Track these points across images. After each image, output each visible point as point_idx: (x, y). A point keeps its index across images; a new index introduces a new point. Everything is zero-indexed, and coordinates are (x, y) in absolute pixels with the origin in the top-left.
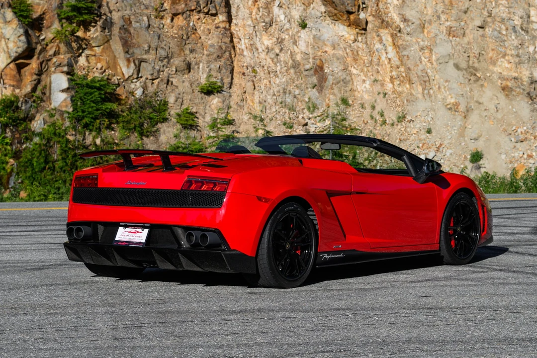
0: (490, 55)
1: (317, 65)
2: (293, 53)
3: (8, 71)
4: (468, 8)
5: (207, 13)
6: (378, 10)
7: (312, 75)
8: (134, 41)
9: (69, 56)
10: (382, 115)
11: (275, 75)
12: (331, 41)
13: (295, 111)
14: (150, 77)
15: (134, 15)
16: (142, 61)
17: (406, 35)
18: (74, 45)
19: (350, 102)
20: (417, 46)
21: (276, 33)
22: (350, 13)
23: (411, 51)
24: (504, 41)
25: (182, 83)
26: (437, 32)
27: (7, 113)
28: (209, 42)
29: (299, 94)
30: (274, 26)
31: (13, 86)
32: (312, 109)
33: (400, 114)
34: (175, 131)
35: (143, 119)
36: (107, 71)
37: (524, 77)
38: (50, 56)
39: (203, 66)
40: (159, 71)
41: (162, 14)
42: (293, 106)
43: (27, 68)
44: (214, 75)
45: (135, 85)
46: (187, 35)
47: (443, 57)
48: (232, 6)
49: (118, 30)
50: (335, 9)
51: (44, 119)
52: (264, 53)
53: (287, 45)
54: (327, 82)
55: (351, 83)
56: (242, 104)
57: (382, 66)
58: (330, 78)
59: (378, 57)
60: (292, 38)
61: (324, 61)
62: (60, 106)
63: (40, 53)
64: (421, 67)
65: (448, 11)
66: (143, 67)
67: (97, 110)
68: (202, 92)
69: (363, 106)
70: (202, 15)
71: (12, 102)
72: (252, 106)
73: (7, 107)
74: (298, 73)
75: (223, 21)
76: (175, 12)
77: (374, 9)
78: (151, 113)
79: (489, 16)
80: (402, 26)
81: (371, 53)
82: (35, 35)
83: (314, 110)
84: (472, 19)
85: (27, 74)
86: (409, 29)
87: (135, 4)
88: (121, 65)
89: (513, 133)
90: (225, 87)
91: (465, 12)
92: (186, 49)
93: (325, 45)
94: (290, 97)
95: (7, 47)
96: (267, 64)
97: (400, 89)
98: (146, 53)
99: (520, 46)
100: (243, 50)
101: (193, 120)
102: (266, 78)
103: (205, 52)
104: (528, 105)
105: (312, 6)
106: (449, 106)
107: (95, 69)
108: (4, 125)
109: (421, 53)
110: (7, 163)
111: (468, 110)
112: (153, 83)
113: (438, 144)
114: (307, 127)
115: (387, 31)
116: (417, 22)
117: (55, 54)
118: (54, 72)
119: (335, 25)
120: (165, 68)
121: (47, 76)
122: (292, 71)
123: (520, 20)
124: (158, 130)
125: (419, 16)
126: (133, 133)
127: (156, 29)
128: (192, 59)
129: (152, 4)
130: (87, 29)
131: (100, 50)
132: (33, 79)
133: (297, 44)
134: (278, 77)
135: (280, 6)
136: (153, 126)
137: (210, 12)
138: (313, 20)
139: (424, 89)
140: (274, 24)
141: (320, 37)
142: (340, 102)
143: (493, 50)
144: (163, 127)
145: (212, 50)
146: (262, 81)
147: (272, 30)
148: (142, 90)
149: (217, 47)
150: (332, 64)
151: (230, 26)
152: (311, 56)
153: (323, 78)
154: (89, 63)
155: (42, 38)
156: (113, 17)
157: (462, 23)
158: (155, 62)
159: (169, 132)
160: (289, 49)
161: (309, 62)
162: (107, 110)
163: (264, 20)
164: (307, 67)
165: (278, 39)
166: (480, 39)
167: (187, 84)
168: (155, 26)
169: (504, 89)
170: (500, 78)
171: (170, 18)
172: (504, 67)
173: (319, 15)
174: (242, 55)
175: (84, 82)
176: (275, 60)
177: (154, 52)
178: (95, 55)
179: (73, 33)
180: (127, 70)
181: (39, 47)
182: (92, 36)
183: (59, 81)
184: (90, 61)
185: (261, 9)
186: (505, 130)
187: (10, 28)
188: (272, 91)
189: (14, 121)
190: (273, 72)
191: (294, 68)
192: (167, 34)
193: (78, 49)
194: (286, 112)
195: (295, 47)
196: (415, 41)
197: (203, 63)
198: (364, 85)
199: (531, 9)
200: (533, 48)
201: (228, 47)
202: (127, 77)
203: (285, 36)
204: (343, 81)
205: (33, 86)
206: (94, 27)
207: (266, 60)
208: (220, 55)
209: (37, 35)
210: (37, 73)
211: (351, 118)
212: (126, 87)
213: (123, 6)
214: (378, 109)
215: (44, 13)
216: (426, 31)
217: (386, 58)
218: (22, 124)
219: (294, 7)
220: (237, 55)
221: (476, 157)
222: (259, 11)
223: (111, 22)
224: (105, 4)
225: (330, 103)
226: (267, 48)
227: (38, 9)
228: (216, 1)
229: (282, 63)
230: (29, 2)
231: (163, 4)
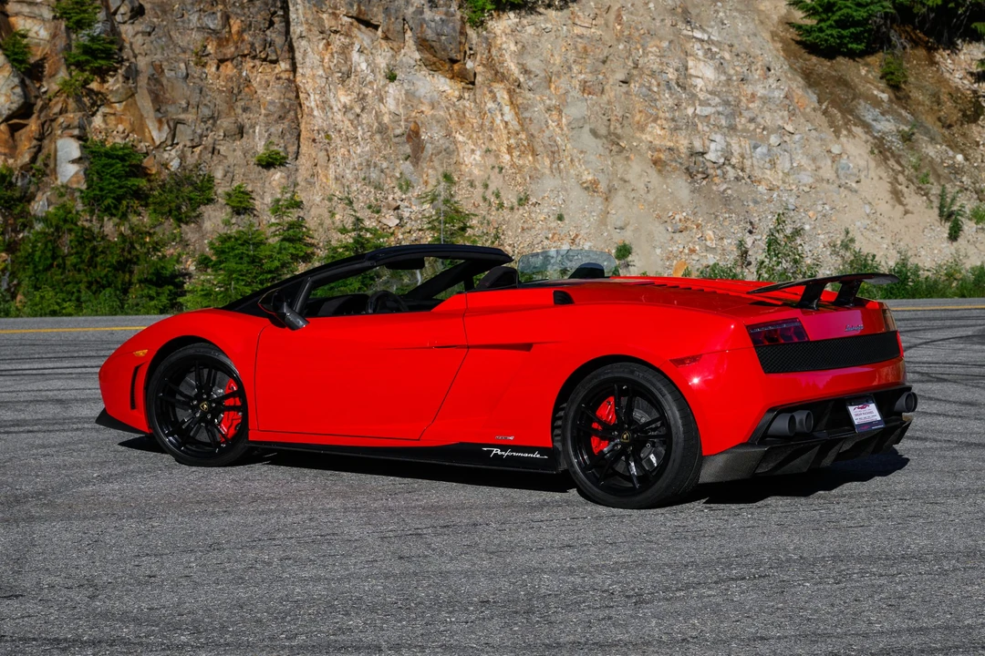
0: (637, 118)
1: (410, 130)
2: (379, 114)
4: (607, 57)
5: (265, 60)
6: (490, 58)
7: (404, 143)
8: (167, 95)
10: (498, 196)
11: (355, 143)
12: (428, 98)
13: (383, 190)
14: (189, 144)
15: (167, 61)
16: (178, 122)
17: (527, 91)
18: (86, 100)
19: (456, 179)
20: (541, 106)
21: (356, 86)
22: (453, 61)
23: (534, 111)
24: (656, 100)
25: (232, 151)
26: (568, 87)
28: (268, 98)
29: (388, 168)
30: (353, 77)
31: (5, 154)
32: (404, 187)
33: (522, 195)
34: (224, 216)
35: (181, 200)
36: (131, 135)
37: (682, 147)
38: (55, 114)
39: (260, 130)
40: (201, 136)
41: (204, 59)
42: (380, 184)
43: (24, 130)
44: (276, 142)
45: (170, 154)
46: (239, 88)
47: (577, 120)
48: (296, 51)
49: (146, 81)
50: (434, 56)
51: (47, 199)
52: (341, 113)
53: (370, 102)
54: (425, 152)
55: (456, 153)
56: (312, 180)
57: (496, 131)
58: (428, 145)
59: (491, 119)
60: (377, 93)
61: (420, 125)
62: (69, 181)
63: (41, 111)
64: (547, 133)
65: (581, 61)
66: (180, 130)
67: (120, 187)
68: (258, 165)
69: (472, 184)
70: (258, 62)
72: (326, 183)
74: (387, 139)
75: (286, 71)
76: (222, 57)
77: (484, 56)
78: (191, 192)
79: (634, 68)
80: (522, 80)
81: (482, 114)
82: (34, 87)
83: (408, 189)
84: (613, 71)
85: (23, 138)
86: (531, 84)
87: (168, 46)
88: (151, 128)
89: (669, 221)
90: (290, 158)
91: (604, 62)
92: (237, 107)
93: (422, 103)
94: (376, 171)
96: (345, 127)
97: (521, 162)
98: (183, 112)
99: (676, 107)
101: (248, 202)
102: (343, 147)
103: (263, 111)
104: (687, 184)
105: (403, 51)
106: (585, 185)
107: (115, 132)
109: (547, 115)
111: (611, 190)
112: (193, 152)
113: (573, 234)
114: (400, 211)
115: (502, 86)
116: (542, 75)
117: (61, 112)
118: (61, 136)
119: (433, 77)
120: (209, 131)
121: (50, 141)
122: (378, 137)
123: (676, 73)
124: (199, 215)
125: (543, 66)
126: (167, 218)
127: (197, 80)
128: (246, 121)
129: (191, 47)
130: (104, 81)
131: (122, 107)
132: (32, 145)
133: (384, 101)
134: (359, 145)
135: (361, 51)
136: (194, 210)
137: (269, 58)
138: (404, 69)
139: (552, 162)
140: (353, 74)
141: (414, 92)
142: (441, 179)
143: (640, 112)
144: (208, 210)
145: (271, 108)
146: (339, 150)
147: (350, 82)
148: (179, 161)
149: (278, 105)
150: (431, 129)
151: (294, 76)
152: (403, 117)
153: (419, 147)
154: (107, 124)
156: (139, 63)
157: (601, 77)
158: (195, 123)
159: (215, 217)
160: (373, 109)
161: (400, 125)
162: (133, 188)
163: (340, 70)
164: (398, 131)
165: (358, 95)
166: (623, 97)
167: (239, 153)
168: (196, 75)
169: (655, 163)
170: (650, 148)
171: (215, 66)
172: (655, 134)
173: (413, 63)
174: (311, 115)
175: (102, 150)
176: (356, 122)
177: (194, 110)
178: (114, 114)
179: (84, 84)
180: (158, 134)
181: (40, 103)
182: (111, 88)
183: (69, 149)
184: (108, 121)
185: (336, 55)
186: (659, 217)
187: (1, 76)
188: (351, 164)
190: (352, 138)
191: (381, 133)
192: (212, 86)
193: (92, 106)
194: (370, 192)
195: (381, 105)
196: (538, 99)
197: (260, 126)
198: (473, 156)
199: (689, 59)
200: (692, 109)
201: (293, 105)
202: (158, 143)
203: (368, 91)
204: (445, 150)
205: (33, 154)
206: (112, 76)
207: (343, 122)
208: (283, 115)
209: (38, 85)
210: (37, 137)
212: (157, 157)
213: (152, 48)
214: (492, 187)
215: (45, 57)
216: (553, 86)
217: (502, 121)
218: (17, 205)
219: (380, 52)
220: (305, 116)
221: (624, 251)
222: (333, 57)
223: (136, 67)
224: (127, 45)
225: (430, 180)
226: (345, 106)
227: (38, 51)
228: (276, 43)
229: (364, 126)
230: (25, 41)
231: (205, 47)
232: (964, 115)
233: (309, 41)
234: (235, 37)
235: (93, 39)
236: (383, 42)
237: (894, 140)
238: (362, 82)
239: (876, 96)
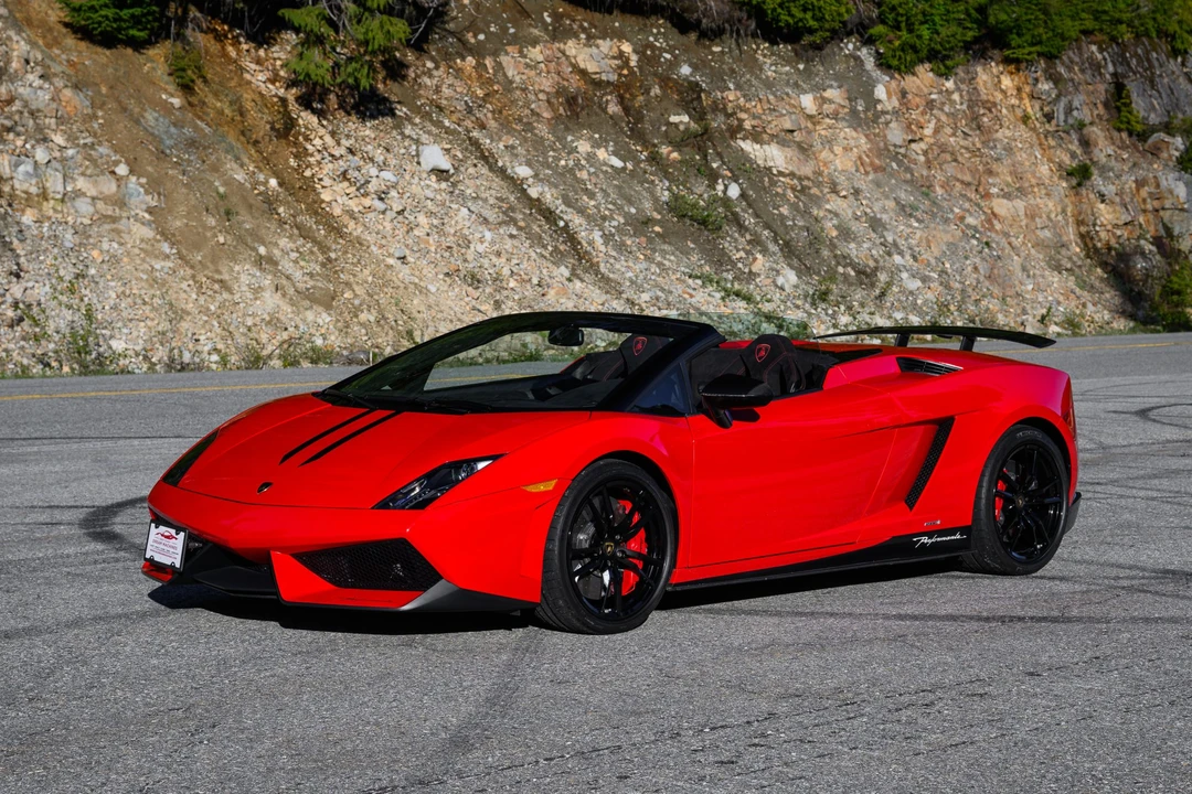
232: (273, 128)
237: (192, 158)
239: (166, 101)
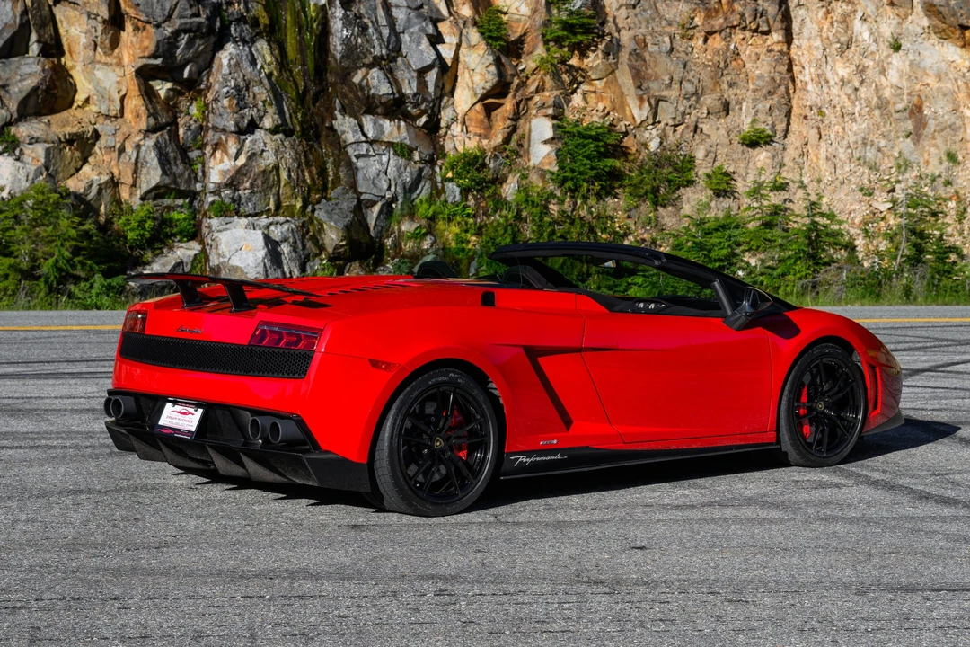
1: (914, 104)
2: (879, 87)
3: (472, 114)
5: (755, 31)
7: (906, 118)
8: (650, 71)
9: (557, 93)
11: (851, 119)
12: (935, 69)
13: (878, 171)
14: (671, 122)
15: (651, 35)
16: (659, 100)
18: (565, 77)
19: (960, 158)
21: (856, 57)
22: (964, 28)
25: (716, 130)
27: (468, 172)
28: (757, 72)
29: (886, 146)
30: (853, 48)
31: (480, 135)
32: (903, 168)
34: (704, 199)
35: (658, 182)
36: (611, 113)
38: (531, 93)
39: (747, 107)
40: (684, 114)
41: (691, 32)
42: (876, 164)
43: (499, 111)
44: (763, 120)
45: (651, 134)
46: (725, 62)
48: (794, 20)
49: (627, 56)
50: (943, 23)
51: (517, 181)
52: (837, 88)
53: (870, 75)
54: (927, 129)
55: (962, 130)
56: (801, 161)
58: (932, 124)
60: (878, 65)
61: (924, 99)
62: (540, 163)
63: (517, 89)
66: (662, 108)
67: (592, 168)
68: (743, 144)
70: (748, 34)
71: (476, 158)
72: (816, 163)
73: (469, 164)
74: (886, 115)
75: (779, 42)
76: (709, 29)
78: (671, 173)
82: (511, 65)
83: (906, 169)
85: (498, 118)
87: (653, 19)
88: (632, 106)
90: (778, 136)
92: (723, 82)
93: (927, 75)
94: (872, 150)
95: (472, 81)
96: (841, 103)
98: (666, 88)
100: (806, 83)
101: (728, 184)
102: (838, 123)
103: (751, 87)
105: (910, 18)
107: (595, 111)
108: (465, 189)
110: (468, 242)
112: (675, 131)
114: (895, 194)
117: (537, 91)
118: (535, 116)
119: (943, 46)
120: (692, 109)
121: (525, 122)
122: (877, 113)
124: (679, 198)
126: (644, 201)
127: (682, 55)
128: (732, 97)
129: (678, 19)
130: (583, 55)
131: (603, 85)
132: (506, 126)
133: (886, 73)
134: (856, 121)
135: (864, 19)
136: (674, 192)
137: (760, 29)
138: (910, 38)
140: (853, 45)
141: (919, 63)
142: (944, 158)
144: (688, 193)
145: (760, 83)
146: (832, 128)
147: (850, 53)
148: (659, 140)
149: (768, 79)
150: (936, 104)
151: (789, 48)
152: (906, 91)
153: (921, 123)
154: (587, 103)
155: (521, 68)
156: (622, 38)
158: (678, 100)
160: (872, 82)
161: (902, 100)
162: (606, 169)
163: (839, 40)
164: (900, 107)
165: (857, 67)
167: (723, 132)
168: (681, 49)
171: (702, 39)
173: (921, 31)
174: (804, 90)
175: (575, 130)
176: (853, 97)
177: (677, 86)
178: (595, 92)
179: (563, 61)
180: (639, 113)
181: (516, 81)
182: (590, 65)
183: (541, 128)
184: (589, 99)
185: (836, 24)
187: (476, 55)
188: (845, 142)
189: (478, 184)
190: (848, 114)
191: (880, 108)
192: (698, 60)
193: (572, 83)
194: (864, 173)
195: (883, 78)
197: (748, 102)
201: (784, 79)
202: (639, 122)
203: (869, 62)
204: (950, 126)
205: (506, 135)
206: (594, 51)
207: (839, 96)
208: (772, 90)
209: (514, 63)
210: (511, 117)
211: (960, 181)
212: (638, 136)
213: (637, 22)
215: (525, 34)
218: (490, 188)
219: (885, 20)
220: (797, 91)
222: (833, 26)
223: (618, 44)
224: (610, 19)
225: (931, 160)
226: (842, 80)
227: (518, 27)
228: (769, 12)
229: (863, 101)
230: (505, 18)
231: (693, 19)
233: (808, 9)
234: (725, 7)
235: (572, 13)
236: (888, 8)
238: (864, 54)
